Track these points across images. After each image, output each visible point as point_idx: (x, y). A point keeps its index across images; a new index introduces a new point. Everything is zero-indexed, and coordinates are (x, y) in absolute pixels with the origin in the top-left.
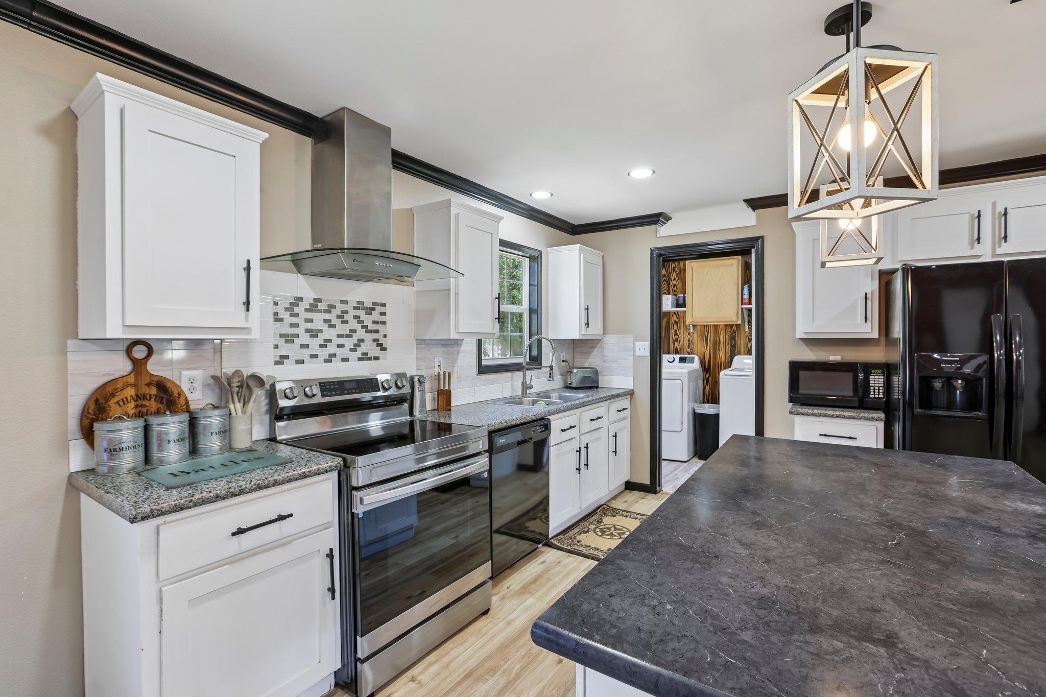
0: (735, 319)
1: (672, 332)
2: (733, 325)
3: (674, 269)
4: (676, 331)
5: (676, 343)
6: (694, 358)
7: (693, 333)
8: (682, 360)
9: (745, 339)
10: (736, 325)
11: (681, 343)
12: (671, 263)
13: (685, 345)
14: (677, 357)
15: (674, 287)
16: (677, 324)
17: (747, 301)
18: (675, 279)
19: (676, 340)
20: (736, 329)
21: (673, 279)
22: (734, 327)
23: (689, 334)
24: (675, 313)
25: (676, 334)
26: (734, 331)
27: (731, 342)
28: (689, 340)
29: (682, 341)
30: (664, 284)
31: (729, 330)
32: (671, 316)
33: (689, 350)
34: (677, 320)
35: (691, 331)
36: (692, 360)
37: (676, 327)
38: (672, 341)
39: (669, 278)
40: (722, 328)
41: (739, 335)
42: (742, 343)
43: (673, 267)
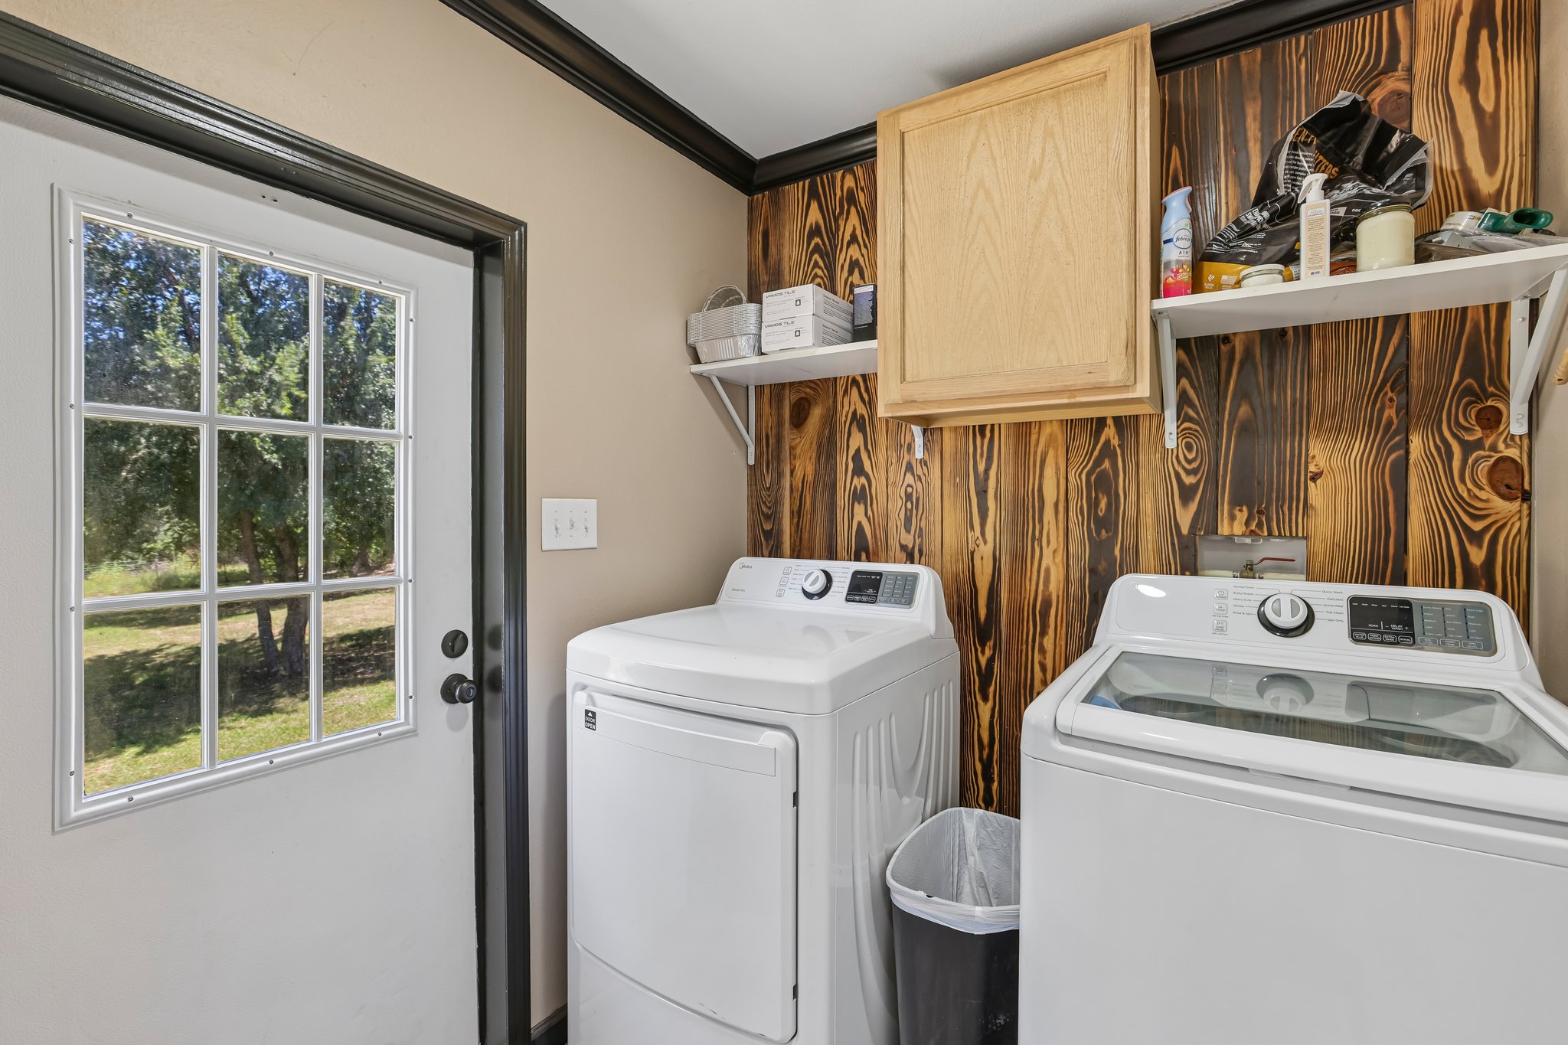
0: (1115, 374)
1: (843, 462)
2: (1101, 422)
3: (851, 199)
4: (857, 456)
5: (859, 509)
6: (915, 577)
7: (924, 462)
8: (864, 588)
9: (1161, 491)
10: (1117, 420)
11: (878, 508)
12: (839, 174)
13: (893, 516)
14: (843, 571)
15: (851, 273)
16: (862, 429)
17: (1185, 276)
18: (854, 239)
19: (860, 496)
20: (1115, 442)
21: (847, 238)
22: (1110, 432)
23: (909, 468)
24: (855, 382)
25: (859, 470)
26: (1107, 451)
27: (1093, 504)
28: (909, 497)
29: (882, 499)
30: (816, 264)
31: (1083, 443)
32: (840, 393)
33: (908, 540)
34: (862, 410)
35: (919, 453)
36: (905, 591)
37: (857, 440)
38: (842, 499)
39: (833, 234)
40: (1052, 437)
41: (1132, 467)
42: (1148, 505)
43: (850, 191)
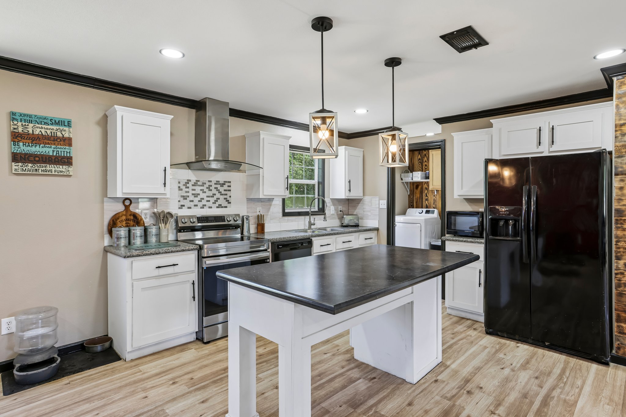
1: (424, 195)
3: (425, 155)
4: (426, 194)
5: (426, 202)
6: (434, 210)
7: (436, 195)
8: (427, 212)
11: (430, 201)
12: (424, 151)
13: (432, 203)
14: (425, 210)
15: (425, 166)
16: (427, 190)
18: (426, 161)
19: (427, 200)
21: (425, 161)
23: (434, 196)
24: (426, 183)
25: (426, 196)
28: (434, 200)
30: (420, 164)
32: (424, 184)
33: (434, 206)
34: (427, 187)
36: (433, 212)
37: (426, 191)
38: (424, 200)
39: (422, 160)
43: (425, 154)
